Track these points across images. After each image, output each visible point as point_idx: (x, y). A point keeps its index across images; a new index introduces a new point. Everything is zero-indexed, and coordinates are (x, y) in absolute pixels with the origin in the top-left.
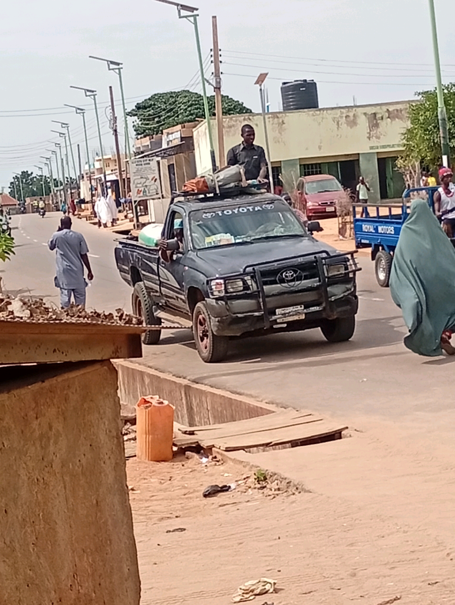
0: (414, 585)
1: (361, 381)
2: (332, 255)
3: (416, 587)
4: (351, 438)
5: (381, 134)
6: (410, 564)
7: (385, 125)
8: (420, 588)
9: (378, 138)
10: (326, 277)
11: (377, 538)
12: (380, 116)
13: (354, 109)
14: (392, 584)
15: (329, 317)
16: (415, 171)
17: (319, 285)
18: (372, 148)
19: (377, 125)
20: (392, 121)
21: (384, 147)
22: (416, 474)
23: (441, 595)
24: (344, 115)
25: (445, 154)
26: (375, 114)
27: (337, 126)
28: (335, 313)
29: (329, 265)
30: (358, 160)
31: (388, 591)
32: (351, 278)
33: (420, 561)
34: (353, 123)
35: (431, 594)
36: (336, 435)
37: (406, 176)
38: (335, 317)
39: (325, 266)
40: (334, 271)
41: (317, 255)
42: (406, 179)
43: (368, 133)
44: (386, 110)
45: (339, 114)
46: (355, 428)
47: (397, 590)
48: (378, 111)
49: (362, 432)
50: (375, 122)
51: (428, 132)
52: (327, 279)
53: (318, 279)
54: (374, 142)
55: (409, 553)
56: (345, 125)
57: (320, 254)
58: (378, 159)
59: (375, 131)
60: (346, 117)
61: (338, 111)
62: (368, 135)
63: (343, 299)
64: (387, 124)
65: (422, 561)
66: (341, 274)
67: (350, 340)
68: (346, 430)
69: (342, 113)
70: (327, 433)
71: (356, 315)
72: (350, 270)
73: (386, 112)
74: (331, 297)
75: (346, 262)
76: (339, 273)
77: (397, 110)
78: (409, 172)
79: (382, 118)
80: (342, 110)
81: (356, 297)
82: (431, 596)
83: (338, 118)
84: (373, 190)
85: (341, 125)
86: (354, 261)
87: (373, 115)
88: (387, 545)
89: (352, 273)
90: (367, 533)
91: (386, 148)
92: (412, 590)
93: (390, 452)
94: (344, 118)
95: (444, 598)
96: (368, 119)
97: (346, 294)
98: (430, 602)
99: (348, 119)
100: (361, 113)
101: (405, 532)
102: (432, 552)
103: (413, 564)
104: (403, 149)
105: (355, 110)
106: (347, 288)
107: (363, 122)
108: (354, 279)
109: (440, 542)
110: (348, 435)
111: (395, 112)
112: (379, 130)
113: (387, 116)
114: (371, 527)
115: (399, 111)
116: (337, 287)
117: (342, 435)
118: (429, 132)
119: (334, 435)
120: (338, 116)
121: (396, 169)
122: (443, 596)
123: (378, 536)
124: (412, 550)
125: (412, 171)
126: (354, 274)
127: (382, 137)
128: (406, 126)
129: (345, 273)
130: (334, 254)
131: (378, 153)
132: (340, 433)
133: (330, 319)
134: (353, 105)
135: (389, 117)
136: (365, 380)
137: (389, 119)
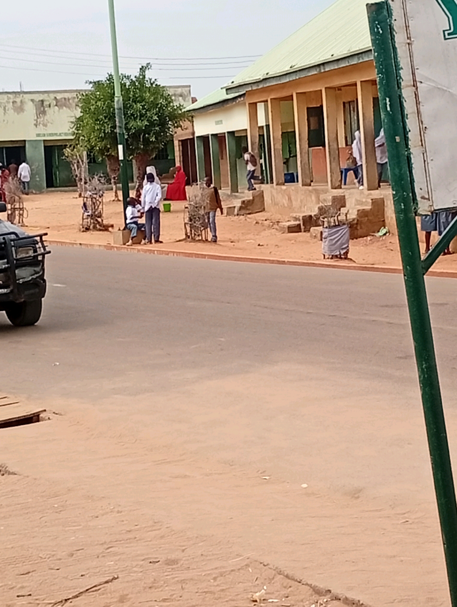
0: (134, 564)
1: (53, 365)
2: (21, 236)
3: (137, 565)
4: (49, 421)
5: (49, 122)
6: (127, 543)
7: (53, 113)
8: (141, 566)
9: (45, 125)
10: (15, 259)
11: (91, 518)
12: (48, 103)
13: (21, 95)
14: (112, 563)
15: (16, 300)
16: (82, 161)
17: (8, 267)
18: (38, 135)
19: (44, 113)
20: (59, 109)
21: (51, 135)
22: (121, 456)
23: (164, 573)
24: (11, 101)
25: (120, 144)
26: (42, 101)
27: (4, 111)
28: (23, 296)
29: (17, 247)
30: (24, 147)
31: (109, 570)
32: (40, 261)
33: (137, 540)
34: (20, 109)
35: (153, 572)
36: (34, 418)
37: (73, 165)
38: (23, 300)
39: (13, 248)
40: (22, 253)
41: (5, 236)
42: (73, 168)
43: (35, 120)
44: (53, 98)
45: (6, 99)
46: (54, 411)
47: (118, 569)
48: (46, 99)
49: (61, 415)
50: (42, 109)
51: (98, 122)
52: (15, 261)
53: (6, 260)
54: (41, 130)
55: (126, 533)
56: (12, 111)
57: (9, 236)
58: (45, 147)
59: (42, 119)
60: (13, 102)
61: (5, 97)
62: (35, 122)
63: (31, 282)
64: (54, 112)
65: (140, 540)
66: (30, 256)
67: (36, 324)
68: (44, 413)
69: (9, 98)
70: (25, 416)
71: (43, 299)
72: (39, 252)
73: (53, 99)
74: (19, 280)
75: (35, 244)
76: (28, 255)
77: (65, 99)
78: (76, 161)
79: (50, 106)
80: (9, 95)
81: (44, 281)
82: (153, 573)
83: (4, 103)
84: (39, 178)
85: (8, 110)
86: (43, 244)
87: (40, 102)
88: (101, 525)
89: (41, 256)
90: (80, 514)
91: (53, 136)
92: (134, 569)
93: (92, 435)
94: (11, 104)
95: (167, 576)
96: (36, 105)
97: (34, 277)
98: (153, 579)
99: (15, 105)
100: (29, 99)
101: (118, 512)
102: (149, 531)
103: (130, 543)
104: (72, 137)
105: (23, 96)
106: (35, 271)
107: (30, 109)
108: (43, 261)
109: (156, 521)
110: (47, 418)
111: (63, 100)
112: (46, 118)
113: (55, 104)
114: (83, 508)
115: (67, 100)
116: (25, 269)
117: (40, 418)
118: (100, 122)
119: (32, 417)
120: (5, 101)
121: (64, 158)
122: (166, 574)
123: (92, 516)
124: (128, 530)
125: (80, 161)
126: (44, 257)
127: (49, 125)
128: (73, 115)
129: (34, 256)
130: (24, 236)
131: (44, 141)
132: (38, 416)
133: (18, 302)
134: (19, 91)
135: (56, 105)
136: (58, 364)
137: (56, 107)
